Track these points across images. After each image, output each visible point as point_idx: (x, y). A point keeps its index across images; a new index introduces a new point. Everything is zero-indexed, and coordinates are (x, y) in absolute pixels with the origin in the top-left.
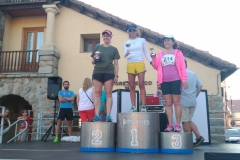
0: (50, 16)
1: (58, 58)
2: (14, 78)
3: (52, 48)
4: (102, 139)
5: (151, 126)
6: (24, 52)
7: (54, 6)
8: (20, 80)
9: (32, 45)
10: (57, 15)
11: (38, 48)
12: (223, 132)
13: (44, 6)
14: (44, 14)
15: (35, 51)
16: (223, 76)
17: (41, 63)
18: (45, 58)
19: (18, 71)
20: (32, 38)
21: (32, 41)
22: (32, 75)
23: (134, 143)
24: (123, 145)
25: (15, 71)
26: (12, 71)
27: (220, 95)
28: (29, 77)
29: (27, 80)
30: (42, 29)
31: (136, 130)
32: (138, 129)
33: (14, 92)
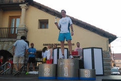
0: (23, 10)
1: (27, 32)
2: (4, 41)
3: (24, 27)
4: (50, 73)
5: (75, 66)
6: (10, 28)
7: (25, 5)
8: (7, 42)
9: (14, 25)
10: (27, 10)
11: (17, 26)
12: (110, 69)
13: (20, 5)
14: (20, 9)
15: (15, 28)
16: (110, 41)
17: (18, 34)
18: (20, 31)
19: (6, 38)
20: (14, 21)
21: (14, 23)
22: (13, 40)
23: (66, 74)
24: (60, 76)
25: (5, 38)
26: (3, 38)
27: (108, 51)
28: (12, 41)
29: (11, 42)
30: (19, 17)
31: (67, 68)
32: (68, 67)
33: (4, 49)
